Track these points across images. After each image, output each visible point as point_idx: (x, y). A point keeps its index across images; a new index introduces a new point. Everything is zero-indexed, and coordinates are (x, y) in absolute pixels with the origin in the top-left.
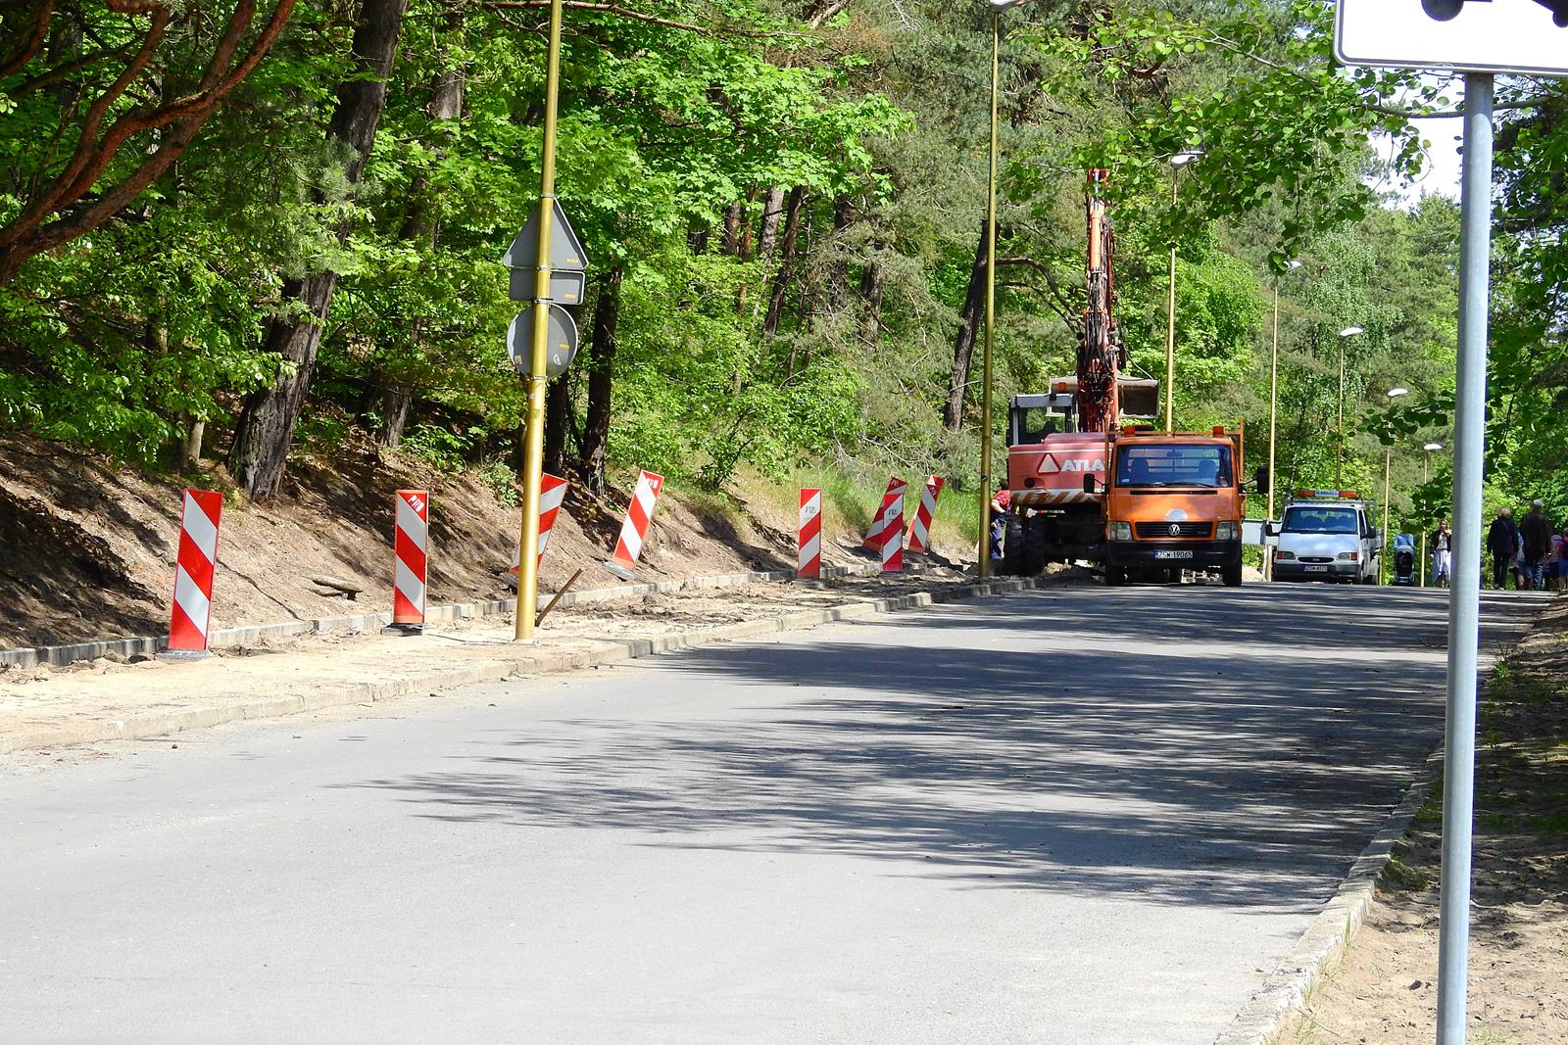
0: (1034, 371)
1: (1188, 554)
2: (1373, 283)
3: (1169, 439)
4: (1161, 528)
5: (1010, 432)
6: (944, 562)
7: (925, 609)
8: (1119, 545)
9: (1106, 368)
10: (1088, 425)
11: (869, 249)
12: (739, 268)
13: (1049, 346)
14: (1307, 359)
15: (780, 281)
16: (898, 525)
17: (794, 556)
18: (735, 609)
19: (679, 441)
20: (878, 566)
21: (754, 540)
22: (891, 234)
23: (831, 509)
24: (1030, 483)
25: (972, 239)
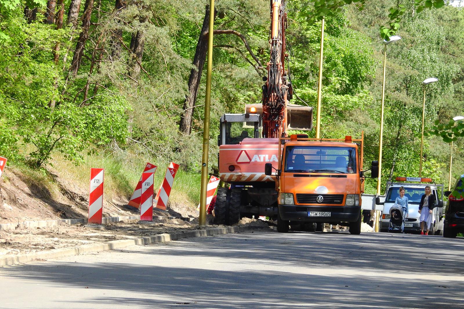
0: (236, 100)
1: (328, 214)
2: (444, 51)
3: (318, 143)
4: (311, 197)
5: (220, 137)
6: (178, 216)
7: (167, 244)
8: (286, 208)
9: (280, 100)
10: (269, 133)
11: (136, 22)
12: (56, 32)
13: (245, 85)
14: (402, 96)
15: (81, 40)
16: (150, 192)
17: (86, 209)
18: (50, 241)
19: (17, 137)
20: (137, 217)
21: (61, 199)
22: (150, 14)
23: (109, 183)
24: (232, 168)
25: (200, 18)
